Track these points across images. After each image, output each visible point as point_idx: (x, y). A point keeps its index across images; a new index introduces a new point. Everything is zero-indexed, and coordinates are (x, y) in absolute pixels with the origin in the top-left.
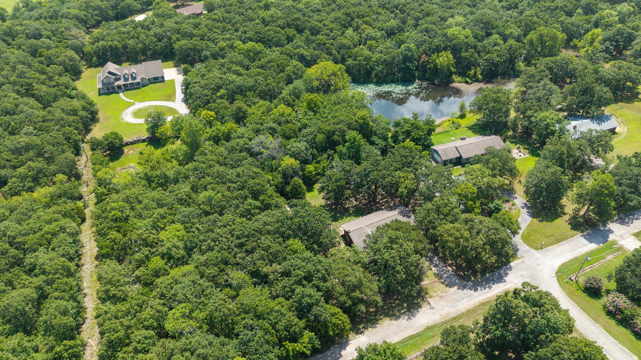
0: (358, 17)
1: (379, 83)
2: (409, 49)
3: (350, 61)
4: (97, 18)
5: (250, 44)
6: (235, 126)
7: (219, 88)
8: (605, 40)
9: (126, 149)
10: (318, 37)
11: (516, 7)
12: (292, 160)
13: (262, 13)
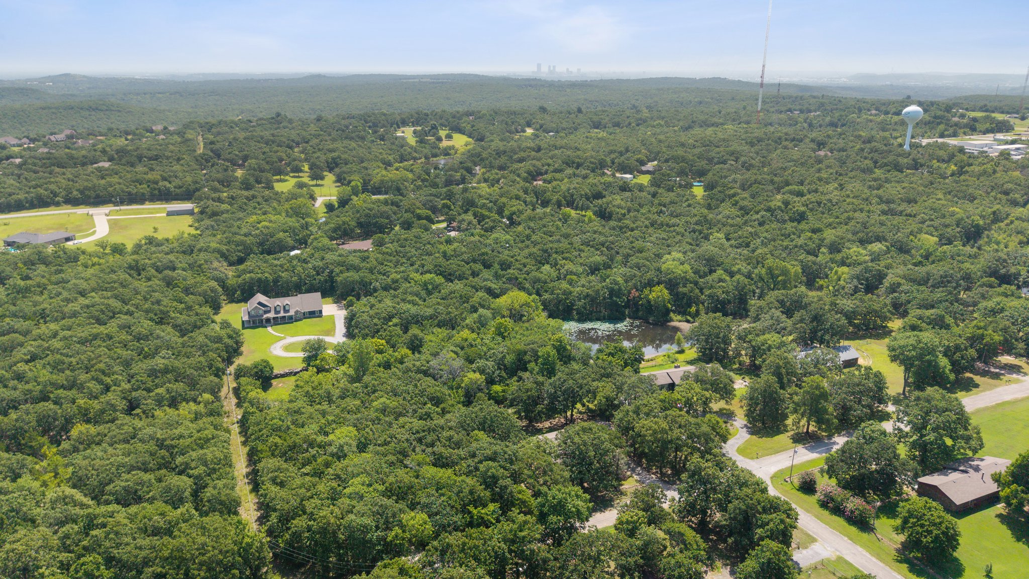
0: (556, 253)
1: (581, 320)
2: (616, 283)
3: (546, 296)
4: (239, 254)
5: (428, 276)
6: (409, 352)
7: (390, 318)
8: (852, 278)
9: (274, 382)
10: (509, 271)
11: (748, 245)
12: (477, 375)
13: (443, 248)
